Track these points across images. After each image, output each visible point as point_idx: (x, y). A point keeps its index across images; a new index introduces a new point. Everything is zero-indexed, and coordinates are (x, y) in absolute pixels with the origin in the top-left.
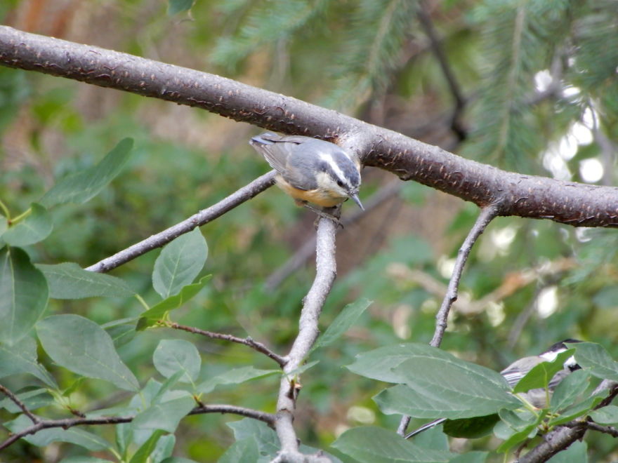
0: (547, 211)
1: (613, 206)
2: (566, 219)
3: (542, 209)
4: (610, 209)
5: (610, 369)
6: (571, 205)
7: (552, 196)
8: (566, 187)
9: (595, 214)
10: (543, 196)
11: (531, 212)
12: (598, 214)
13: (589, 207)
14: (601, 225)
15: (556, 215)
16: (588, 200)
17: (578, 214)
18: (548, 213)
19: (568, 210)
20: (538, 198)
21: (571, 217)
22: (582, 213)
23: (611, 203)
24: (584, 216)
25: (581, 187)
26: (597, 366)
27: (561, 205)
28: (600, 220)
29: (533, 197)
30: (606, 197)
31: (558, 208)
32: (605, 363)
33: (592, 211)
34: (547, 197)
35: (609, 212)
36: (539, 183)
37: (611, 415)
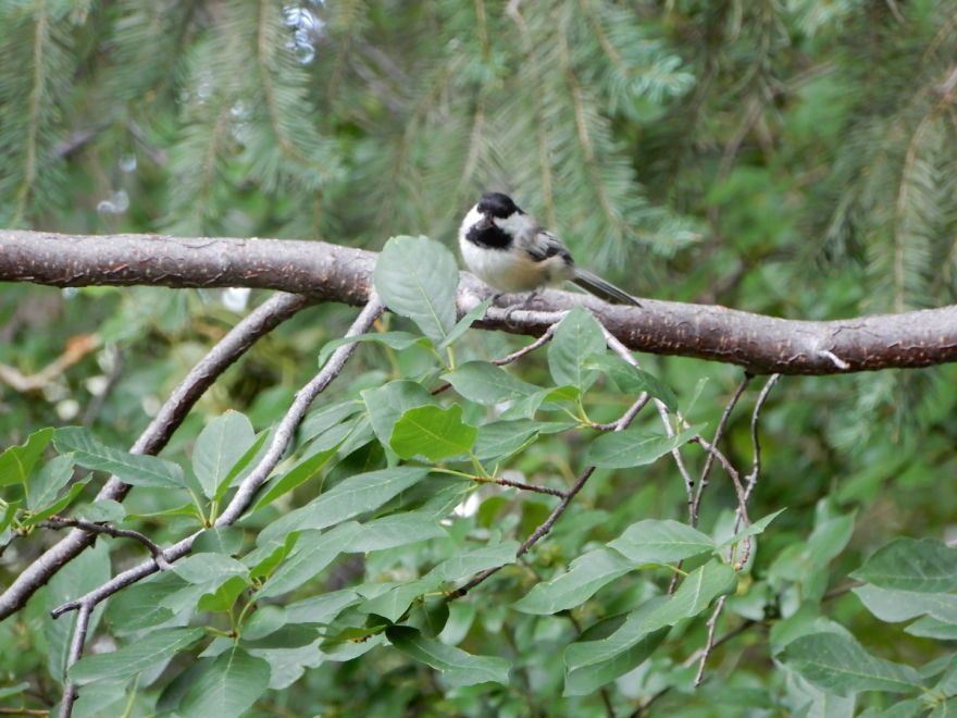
0: (24, 271)
1: (105, 259)
2: (49, 279)
3: (18, 270)
4: (101, 264)
5: (100, 456)
6: (54, 262)
7: (29, 253)
8: (46, 241)
9: (84, 271)
10: (19, 253)
11: (5, 274)
12: (88, 271)
13: (76, 263)
14: (93, 284)
15: (36, 276)
16: (74, 254)
17: (63, 272)
18: (26, 273)
19: (50, 267)
20: (13, 257)
21: (55, 276)
22: (68, 270)
23: (103, 256)
24: (71, 273)
25: (65, 239)
26: (85, 455)
27: (42, 262)
28: (91, 277)
29: (6, 255)
30: (96, 249)
31: (38, 267)
32: (94, 450)
33: (80, 267)
34: (24, 254)
35: (100, 266)
36: (13, 238)
37: (107, 511)
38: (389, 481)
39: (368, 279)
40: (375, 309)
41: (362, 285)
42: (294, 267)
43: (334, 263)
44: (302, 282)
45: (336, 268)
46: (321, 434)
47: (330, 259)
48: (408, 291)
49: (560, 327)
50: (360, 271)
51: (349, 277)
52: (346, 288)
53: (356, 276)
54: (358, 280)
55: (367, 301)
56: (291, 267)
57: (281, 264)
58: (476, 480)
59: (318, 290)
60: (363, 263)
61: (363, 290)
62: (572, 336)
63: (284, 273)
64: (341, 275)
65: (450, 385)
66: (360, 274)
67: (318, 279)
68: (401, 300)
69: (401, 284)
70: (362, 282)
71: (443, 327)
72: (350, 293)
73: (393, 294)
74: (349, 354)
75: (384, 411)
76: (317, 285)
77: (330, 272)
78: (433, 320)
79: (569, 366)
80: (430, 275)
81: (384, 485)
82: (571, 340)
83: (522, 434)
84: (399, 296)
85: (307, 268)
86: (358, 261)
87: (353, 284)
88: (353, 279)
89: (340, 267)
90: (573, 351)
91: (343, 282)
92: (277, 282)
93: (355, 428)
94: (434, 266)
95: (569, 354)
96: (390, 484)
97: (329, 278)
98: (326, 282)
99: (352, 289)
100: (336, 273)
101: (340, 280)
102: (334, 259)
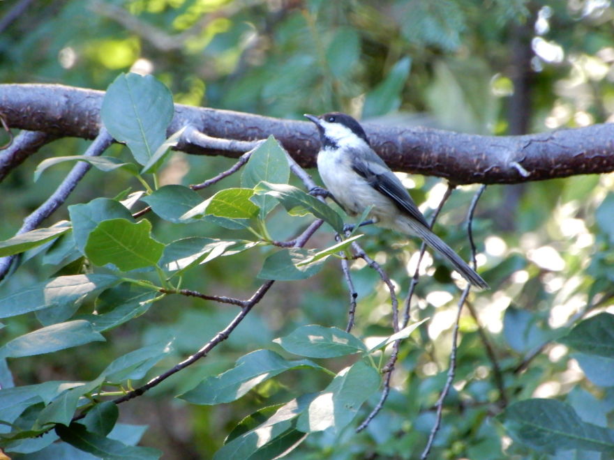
39: (98, 116)
40: (102, 142)
41: (93, 121)
42: (31, 108)
43: (67, 103)
44: (39, 121)
45: (69, 107)
47: (63, 100)
50: (90, 108)
51: (81, 115)
52: (79, 124)
53: (87, 113)
54: (89, 116)
55: (97, 135)
56: (29, 108)
57: (20, 105)
59: (54, 128)
60: (93, 102)
61: (95, 126)
63: (23, 113)
64: (74, 112)
66: (90, 112)
67: (53, 117)
70: (93, 119)
72: (83, 128)
76: (53, 122)
77: (64, 111)
82: (261, 167)
85: (43, 108)
86: (89, 100)
87: (85, 121)
88: (84, 116)
89: (73, 105)
91: (76, 119)
92: (17, 121)
97: (63, 115)
98: (61, 120)
99: (84, 125)
100: (69, 111)
101: (73, 117)
102: (66, 99)
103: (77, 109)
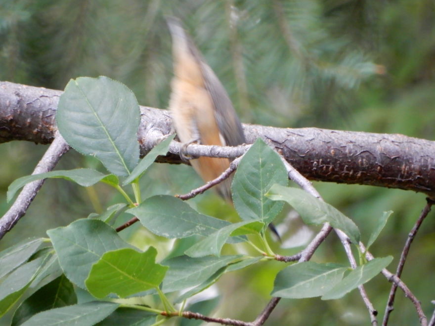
38: (78, 317)
39: (53, 117)
40: (60, 146)
41: (47, 123)
43: (19, 102)
45: (21, 107)
46: (11, 272)
47: (15, 98)
48: (90, 130)
49: (242, 161)
50: (44, 109)
51: (34, 115)
52: (31, 126)
53: (41, 114)
54: (43, 118)
55: (53, 139)
58: (163, 314)
59: (4, 129)
60: (48, 101)
61: (48, 128)
62: (256, 171)
64: (26, 113)
65: (137, 220)
66: (44, 112)
67: (3, 118)
68: (85, 140)
69: (84, 124)
71: (127, 163)
72: (35, 131)
73: (76, 133)
74: (36, 192)
75: (71, 249)
76: (4, 124)
77: (15, 111)
78: (117, 157)
79: (253, 199)
80: (112, 113)
81: (74, 321)
82: (253, 174)
83: (207, 267)
84: (81, 135)
86: (42, 99)
87: (38, 123)
88: (38, 117)
89: (25, 105)
90: (257, 184)
91: (29, 120)
93: (43, 266)
94: (116, 104)
95: (253, 188)
96: (79, 319)
97: (14, 117)
98: (11, 120)
99: (37, 127)
100: (21, 112)
101: (25, 119)
102: (18, 98)
103: (30, 110)
